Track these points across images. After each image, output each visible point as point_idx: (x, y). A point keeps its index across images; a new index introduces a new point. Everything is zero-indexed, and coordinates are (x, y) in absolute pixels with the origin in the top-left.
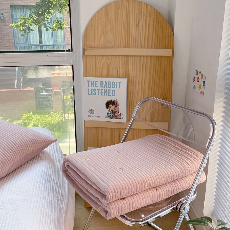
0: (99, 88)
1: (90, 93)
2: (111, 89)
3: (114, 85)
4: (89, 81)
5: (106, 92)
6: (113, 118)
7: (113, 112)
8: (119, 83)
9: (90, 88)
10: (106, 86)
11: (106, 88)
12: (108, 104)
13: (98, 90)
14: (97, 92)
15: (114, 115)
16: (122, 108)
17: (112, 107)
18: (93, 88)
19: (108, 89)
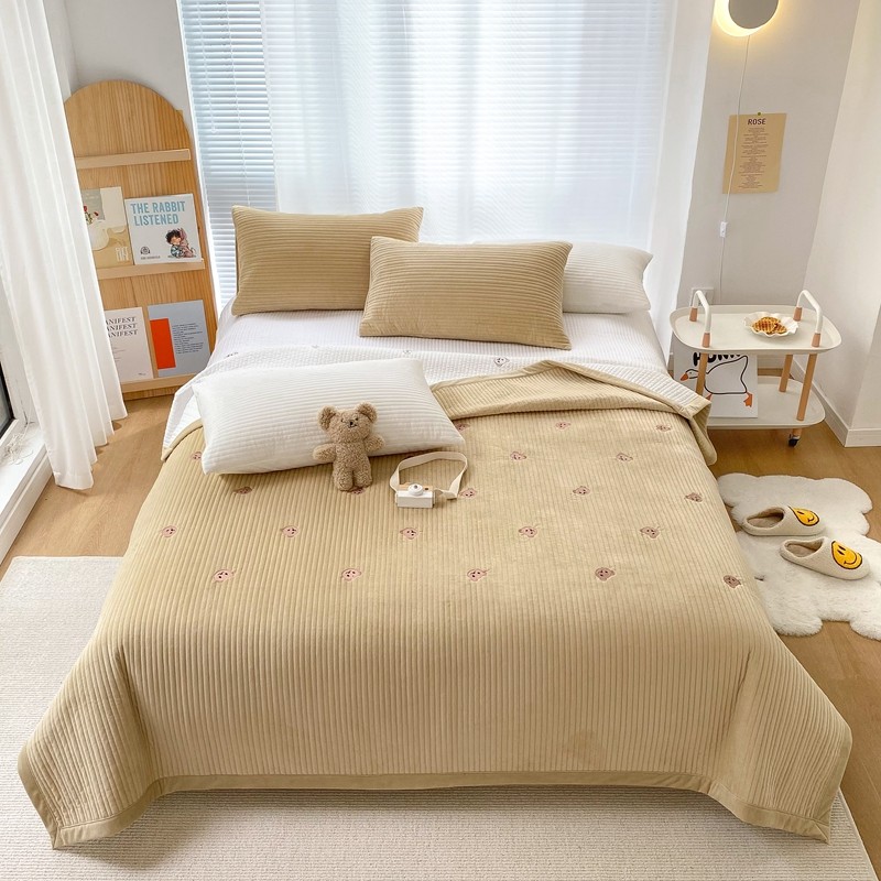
0: (152, 213)
1: (139, 222)
2: (172, 213)
3: (175, 206)
4: (133, 205)
5: (163, 219)
6: (180, 256)
7: (179, 247)
8: (182, 202)
9: (137, 215)
10: (162, 209)
11: (162, 213)
12: (169, 237)
13: (151, 216)
14: (149, 219)
15: (182, 251)
16: (192, 240)
17: (176, 240)
18: (142, 215)
19: (166, 213)
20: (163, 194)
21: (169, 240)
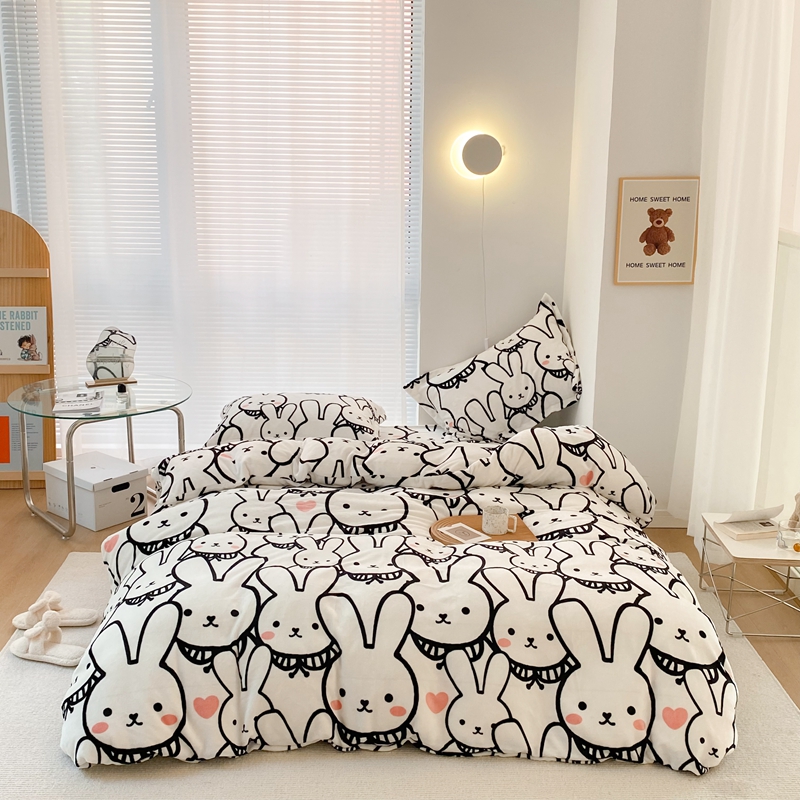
0: (8, 320)
2: (25, 320)
3: (29, 315)
5: (17, 326)
6: (28, 359)
7: (28, 352)
8: (36, 312)
10: (17, 317)
11: (18, 320)
12: (21, 342)
13: (7, 323)
14: (5, 325)
15: (30, 355)
16: (41, 346)
17: (27, 345)
19: (21, 321)
20: (22, 306)
21: (20, 345)
